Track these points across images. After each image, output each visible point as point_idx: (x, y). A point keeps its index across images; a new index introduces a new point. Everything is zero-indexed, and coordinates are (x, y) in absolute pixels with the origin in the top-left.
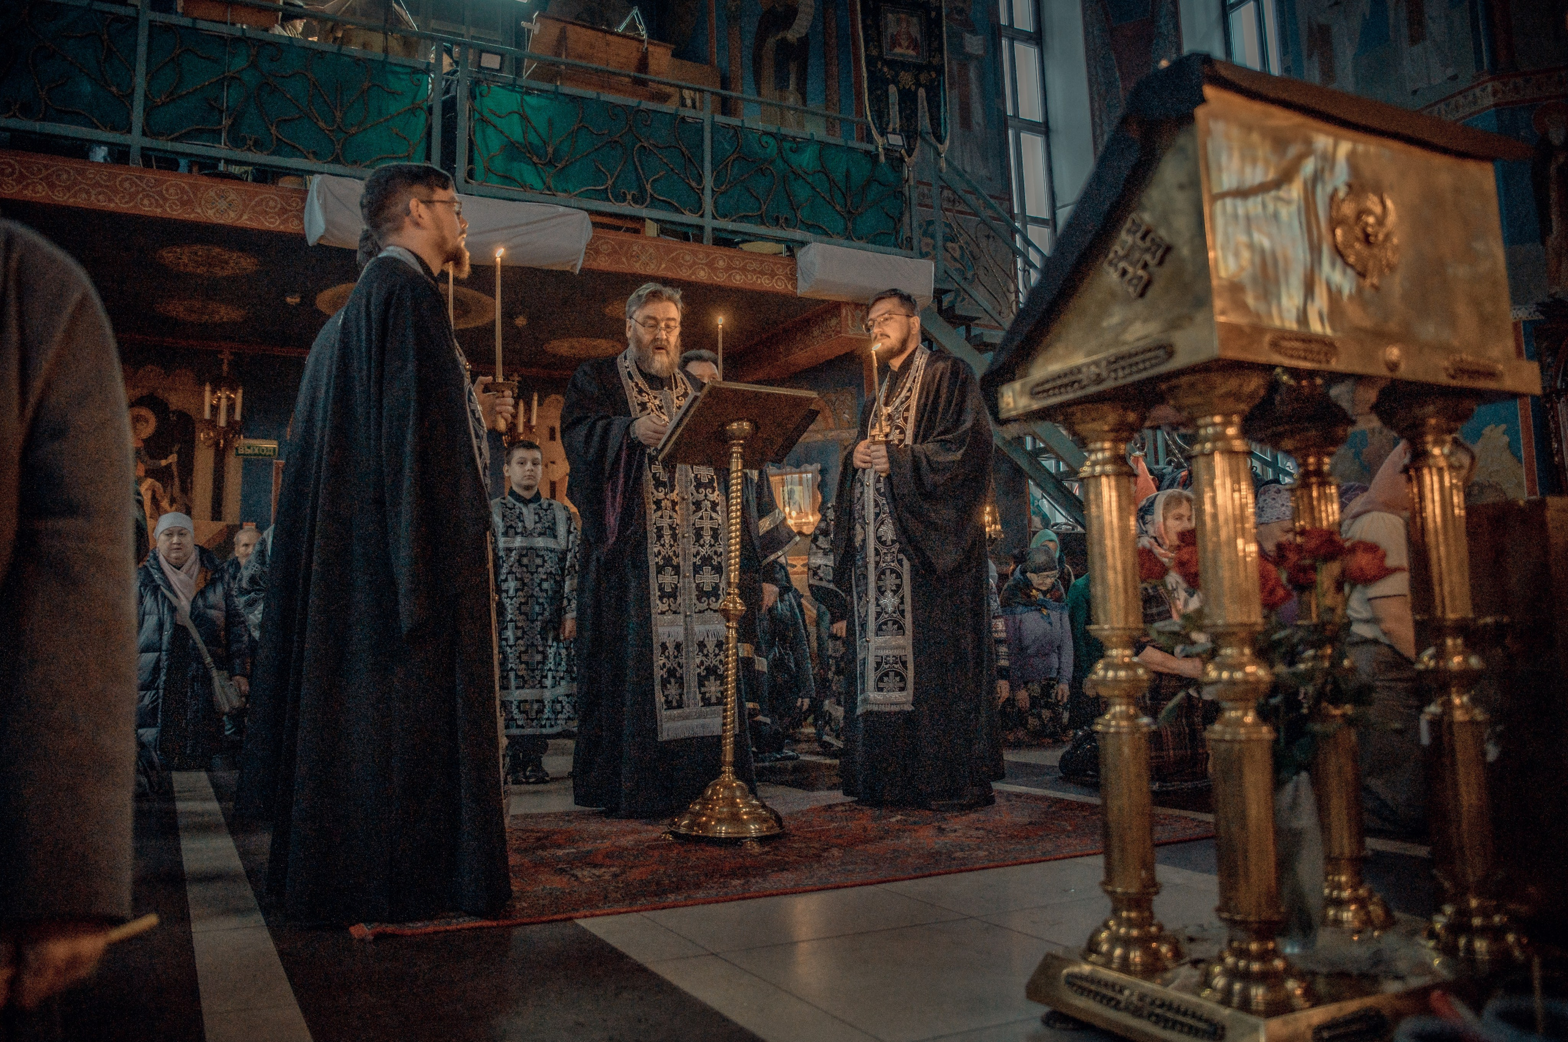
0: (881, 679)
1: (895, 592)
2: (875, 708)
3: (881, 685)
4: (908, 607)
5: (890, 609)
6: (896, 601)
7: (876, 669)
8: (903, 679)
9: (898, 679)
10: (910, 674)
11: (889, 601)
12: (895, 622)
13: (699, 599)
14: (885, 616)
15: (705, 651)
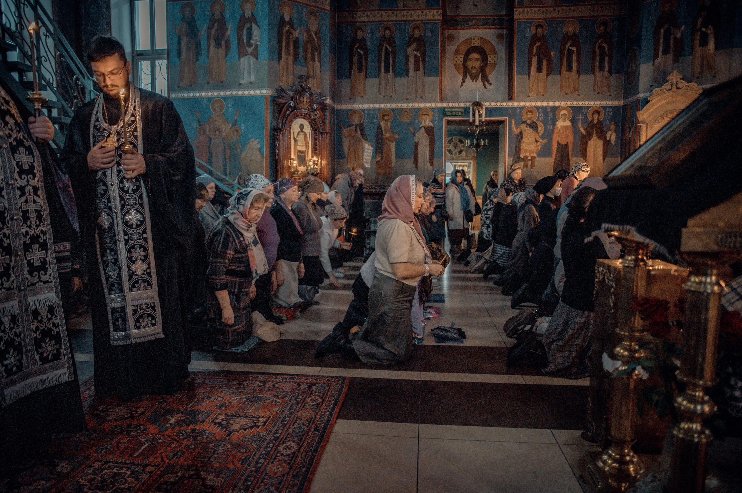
0: (137, 321)
1: (143, 261)
2: (138, 341)
3: (138, 324)
4: (153, 269)
5: (139, 272)
6: (145, 266)
7: (133, 315)
8: (153, 318)
9: (150, 318)
10: (158, 314)
11: (139, 268)
12: (144, 281)
13: (31, 273)
14: (135, 278)
15: (40, 318)
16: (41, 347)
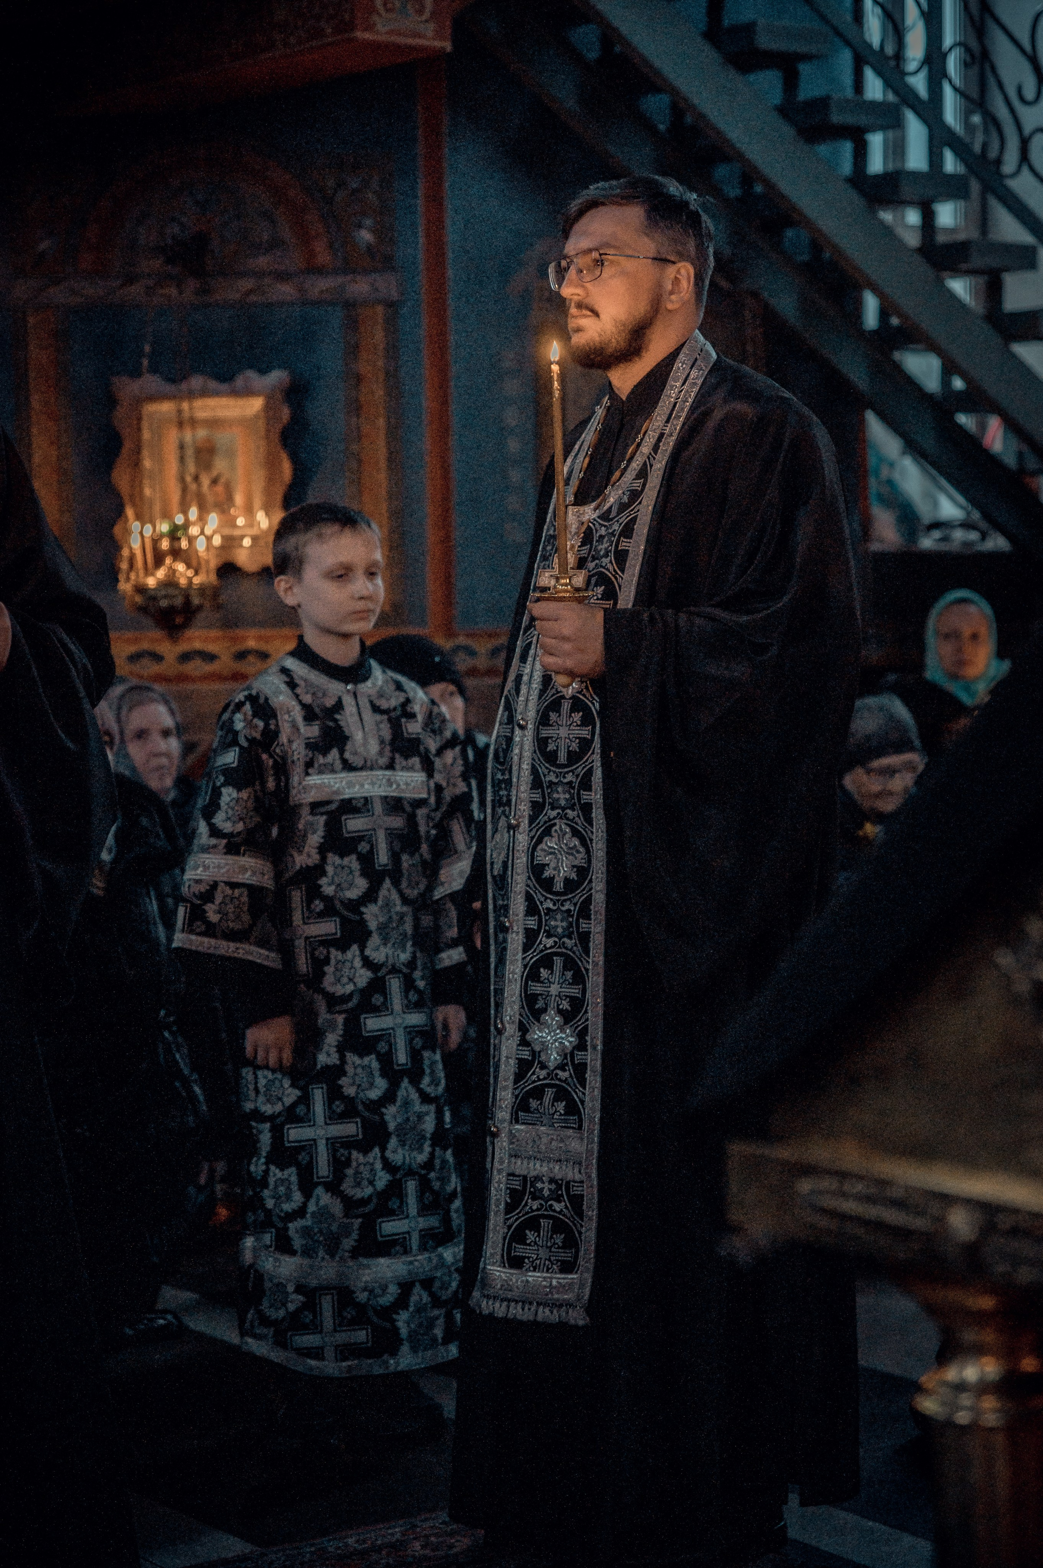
0: (518, 1236)
1: (568, 1017)
3: (520, 1250)
4: (593, 1059)
5: (553, 1058)
6: (569, 1040)
7: (510, 1208)
8: (572, 1242)
9: (559, 1239)
10: (589, 1232)
11: (552, 1038)
12: (562, 1094)
14: (538, 1074)
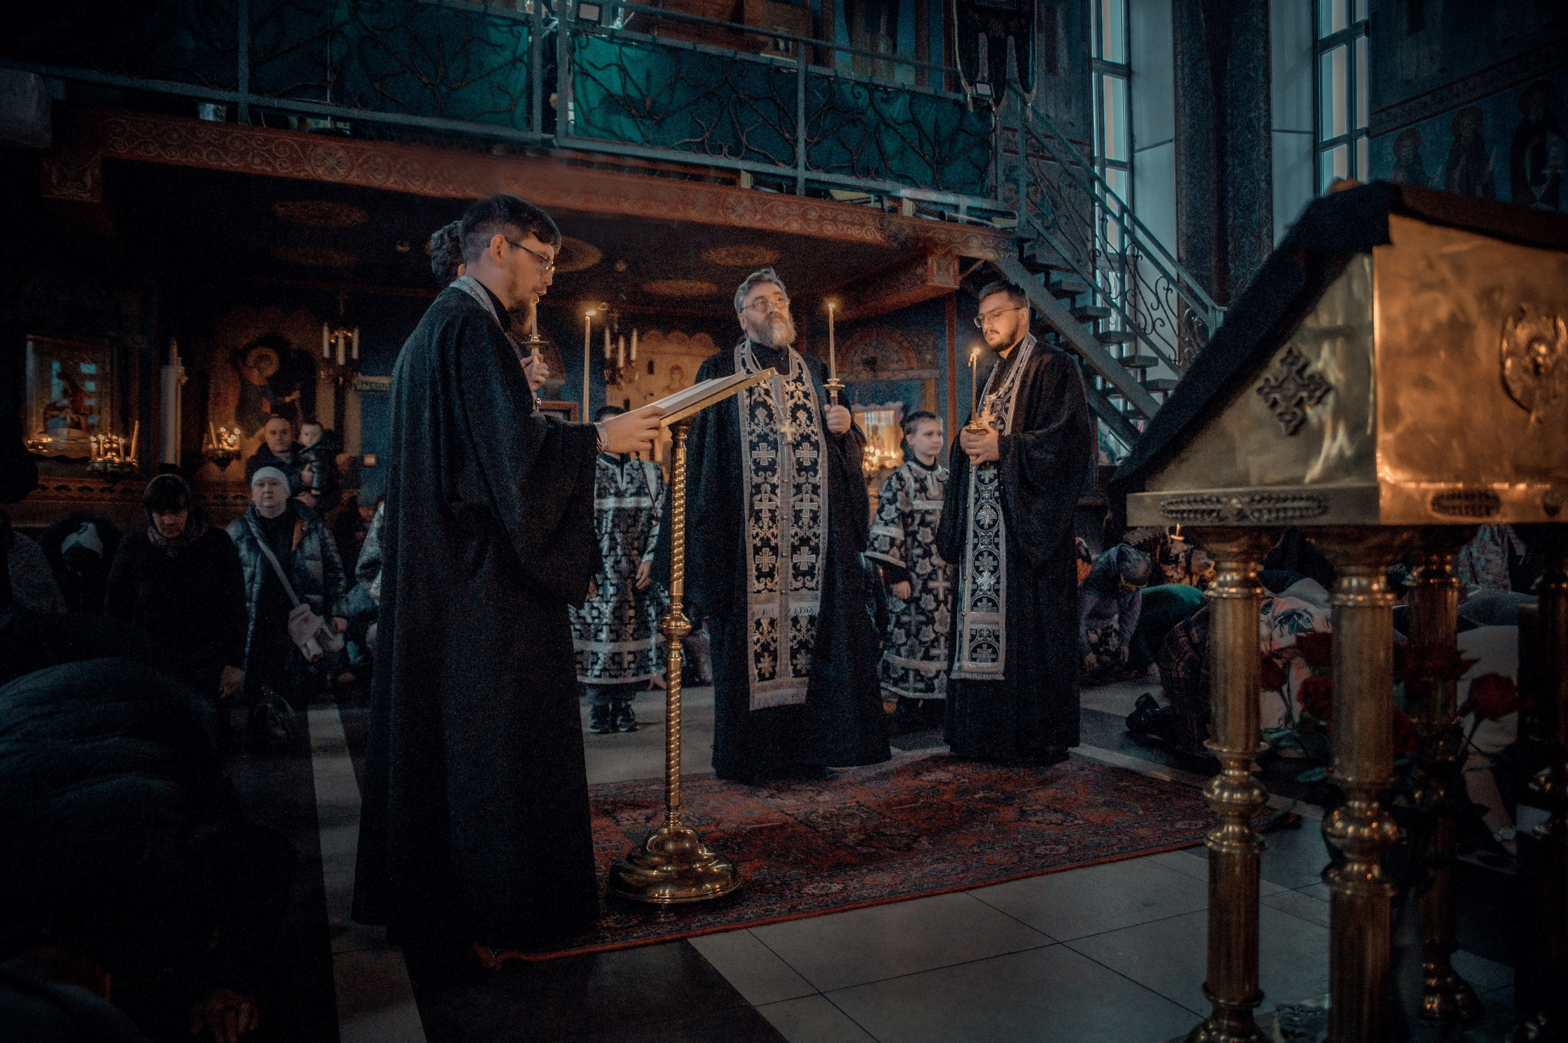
0: (974, 651)
2: (969, 676)
3: (975, 655)
4: (1003, 587)
5: (985, 587)
6: (992, 580)
7: (971, 641)
8: (996, 651)
9: (990, 650)
11: (986, 580)
12: (989, 600)
13: (795, 578)
14: (979, 594)
15: (798, 627)
16: (796, 658)
